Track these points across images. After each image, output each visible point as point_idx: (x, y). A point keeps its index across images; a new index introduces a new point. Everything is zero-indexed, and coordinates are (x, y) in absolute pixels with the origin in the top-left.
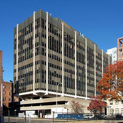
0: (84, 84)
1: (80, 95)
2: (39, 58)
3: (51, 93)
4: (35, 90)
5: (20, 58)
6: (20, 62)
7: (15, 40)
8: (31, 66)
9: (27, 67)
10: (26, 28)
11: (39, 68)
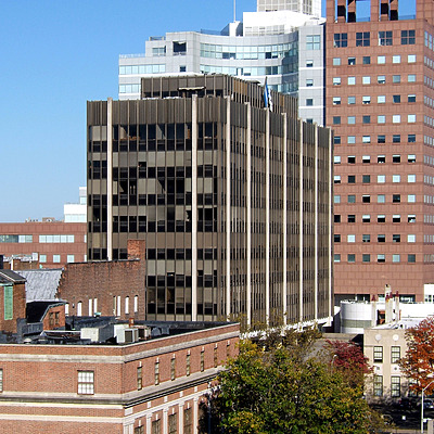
5: (124, 218)
6: (124, 229)
7: (95, 147)
8: (180, 257)
9: (161, 257)
10: (152, 128)
11: (215, 272)
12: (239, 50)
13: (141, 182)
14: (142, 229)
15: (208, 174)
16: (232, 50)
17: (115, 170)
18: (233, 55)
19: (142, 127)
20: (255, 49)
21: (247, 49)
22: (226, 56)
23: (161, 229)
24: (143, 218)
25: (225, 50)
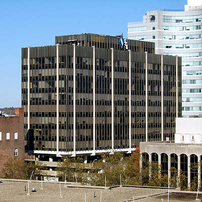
0: (126, 127)
1: (119, 148)
2: (64, 109)
3: (79, 152)
4: (60, 150)
5: (34, 99)
6: (34, 104)
7: (24, 68)
8: (53, 116)
9: (46, 116)
10: (43, 59)
11: (65, 122)
12: (184, 18)
13: (40, 83)
14: (40, 103)
15: (63, 79)
16: (181, 18)
17: (31, 78)
18: (181, 21)
19: (40, 59)
20: (191, 17)
21: (188, 18)
22: (177, 21)
23: (46, 103)
24: (40, 99)
25: (177, 18)
